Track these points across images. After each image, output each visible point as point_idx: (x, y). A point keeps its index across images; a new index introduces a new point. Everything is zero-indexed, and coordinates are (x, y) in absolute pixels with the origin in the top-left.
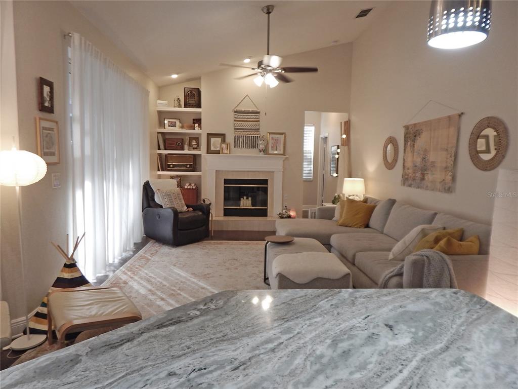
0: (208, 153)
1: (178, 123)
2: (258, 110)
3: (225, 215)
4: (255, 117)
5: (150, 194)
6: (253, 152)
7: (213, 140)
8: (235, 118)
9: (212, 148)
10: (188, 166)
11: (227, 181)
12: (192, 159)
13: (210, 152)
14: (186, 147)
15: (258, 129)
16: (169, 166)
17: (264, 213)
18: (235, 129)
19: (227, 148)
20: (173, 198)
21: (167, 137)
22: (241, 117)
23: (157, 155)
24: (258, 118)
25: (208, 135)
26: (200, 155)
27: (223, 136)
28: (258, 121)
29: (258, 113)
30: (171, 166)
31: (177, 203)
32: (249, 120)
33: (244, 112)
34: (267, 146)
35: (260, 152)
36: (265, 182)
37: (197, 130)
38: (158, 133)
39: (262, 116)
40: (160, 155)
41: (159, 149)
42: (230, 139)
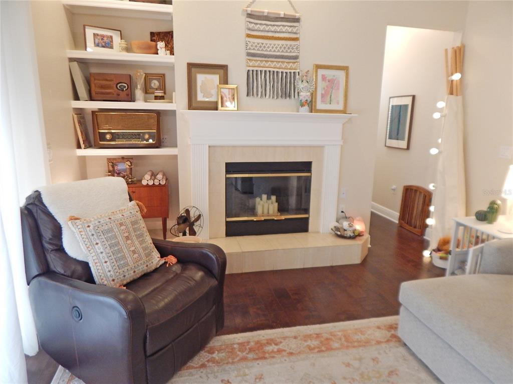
0: (191, 107)
1: (117, 39)
2: (297, 15)
3: (228, 234)
4: (290, 30)
5: (47, 234)
6: (285, 106)
7: (201, 78)
8: (249, 29)
9: (200, 97)
10: (147, 136)
11: (231, 168)
12: (153, 121)
13: (194, 105)
14: (139, 93)
15: (296, 58)
16: (102, 137)
17: (302, 226)
18: (249, 54)
19: (234, 99)
20: (120, 238)
21: (94, 70)
22: (262, 28)
23: (72, 113)
24: (295, 33)
25: (191, 66)
26: (173, 113)
27: (222, 70)
28: (296, 39)
29: (297, 20)
30: (108, 137)
31: (134, 252)
32: (277, 35)
33: (267, 18)
34: (313, 95)
35: (302, 105)
36: (306, 166)
37: (163, 56)
38: (71, 60)
39: (305, 29)
40: (80, 112)
41: (77, 98)
42: (238, 78)
